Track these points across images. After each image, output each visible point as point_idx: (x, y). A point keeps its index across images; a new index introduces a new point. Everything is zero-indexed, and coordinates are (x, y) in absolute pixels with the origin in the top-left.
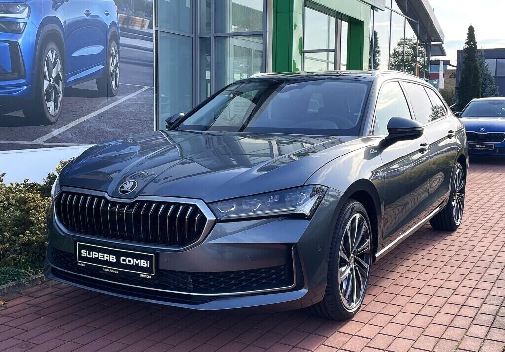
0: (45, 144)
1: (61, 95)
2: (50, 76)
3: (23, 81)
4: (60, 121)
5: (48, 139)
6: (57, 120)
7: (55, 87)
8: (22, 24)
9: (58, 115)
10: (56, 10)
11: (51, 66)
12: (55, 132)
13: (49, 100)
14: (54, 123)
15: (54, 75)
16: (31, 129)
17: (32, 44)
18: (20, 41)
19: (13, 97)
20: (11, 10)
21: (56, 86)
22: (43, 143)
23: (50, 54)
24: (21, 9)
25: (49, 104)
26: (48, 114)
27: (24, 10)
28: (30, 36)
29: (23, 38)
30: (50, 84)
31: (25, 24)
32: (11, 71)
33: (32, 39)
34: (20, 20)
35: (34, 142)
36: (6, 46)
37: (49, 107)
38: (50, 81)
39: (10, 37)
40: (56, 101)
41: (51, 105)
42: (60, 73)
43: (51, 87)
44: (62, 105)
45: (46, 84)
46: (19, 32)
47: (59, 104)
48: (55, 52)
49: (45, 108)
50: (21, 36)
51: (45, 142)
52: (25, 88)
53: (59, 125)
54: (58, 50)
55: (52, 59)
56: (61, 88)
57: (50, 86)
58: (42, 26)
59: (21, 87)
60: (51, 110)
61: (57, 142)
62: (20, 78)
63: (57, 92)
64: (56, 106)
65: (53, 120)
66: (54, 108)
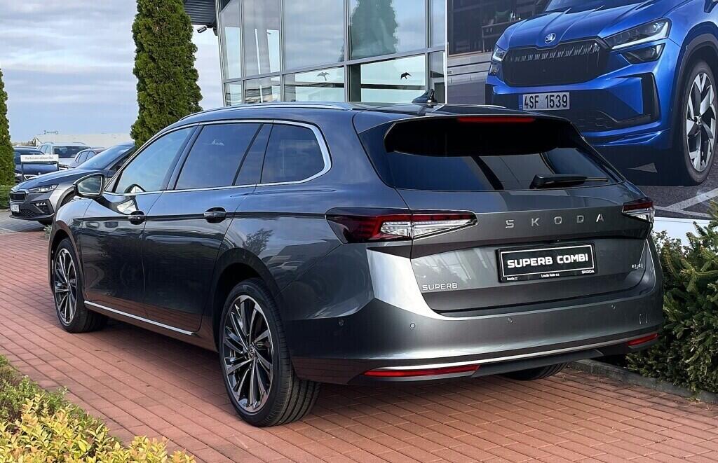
0: (685, 213)
1: (712, 141)
2: (697, 113)
3: (657, 124)
4: (709, 181)
5: (689, 206)
6: (705, 179)
7: (703, 129)
8: (658, 48)
9: (707, 170)
10: (709, 12)
11: (698, 97)
12: (701, 197)
13: (693, 149)
14: (699, 184)
15: (702, 112)
16: (666, 189)
17: (672, 71)
18: (655, 71)
19: (641, 146)
20: (646, 32)
21: (706, 126)
22: (682, 212)
23: (697, 80)
24: (659, 27)
25: (692, 155)
26: (690, 170)
27: (662, 28)
28: (668, 60)
29: (660, 65)
30: (695, 124)
31: (664, 45)
32: (642, 113)
33: (672, 64)
34: (656, 43)
35: (669, 208)
36: (638, 82)
37: (693, 160)
38: (695, 120)
39: (642, 69)
40: (704, 149)
41: (696, 156)
42: (712, 106)
43: (698, 129)
44: (714, 155)
45: (689, 125)
46: (655, 58)
47: (709, 154)
48: (705, 75)
49: (687, 162)
50: (657, 64)
51: (684, 209)
52: (659, 133)
53: (708, 185)
54: (710, 73)
55: (701, 88)
56: (713, 130)
57: (695, 128)
58: (687, 41)
59: (654, 132)
60: (696, 163)
61: (703, 212)
62: (652, 121)
63: (706, 136)
64: (703, 158)
65: (698, 178)
66: (701, 161)
